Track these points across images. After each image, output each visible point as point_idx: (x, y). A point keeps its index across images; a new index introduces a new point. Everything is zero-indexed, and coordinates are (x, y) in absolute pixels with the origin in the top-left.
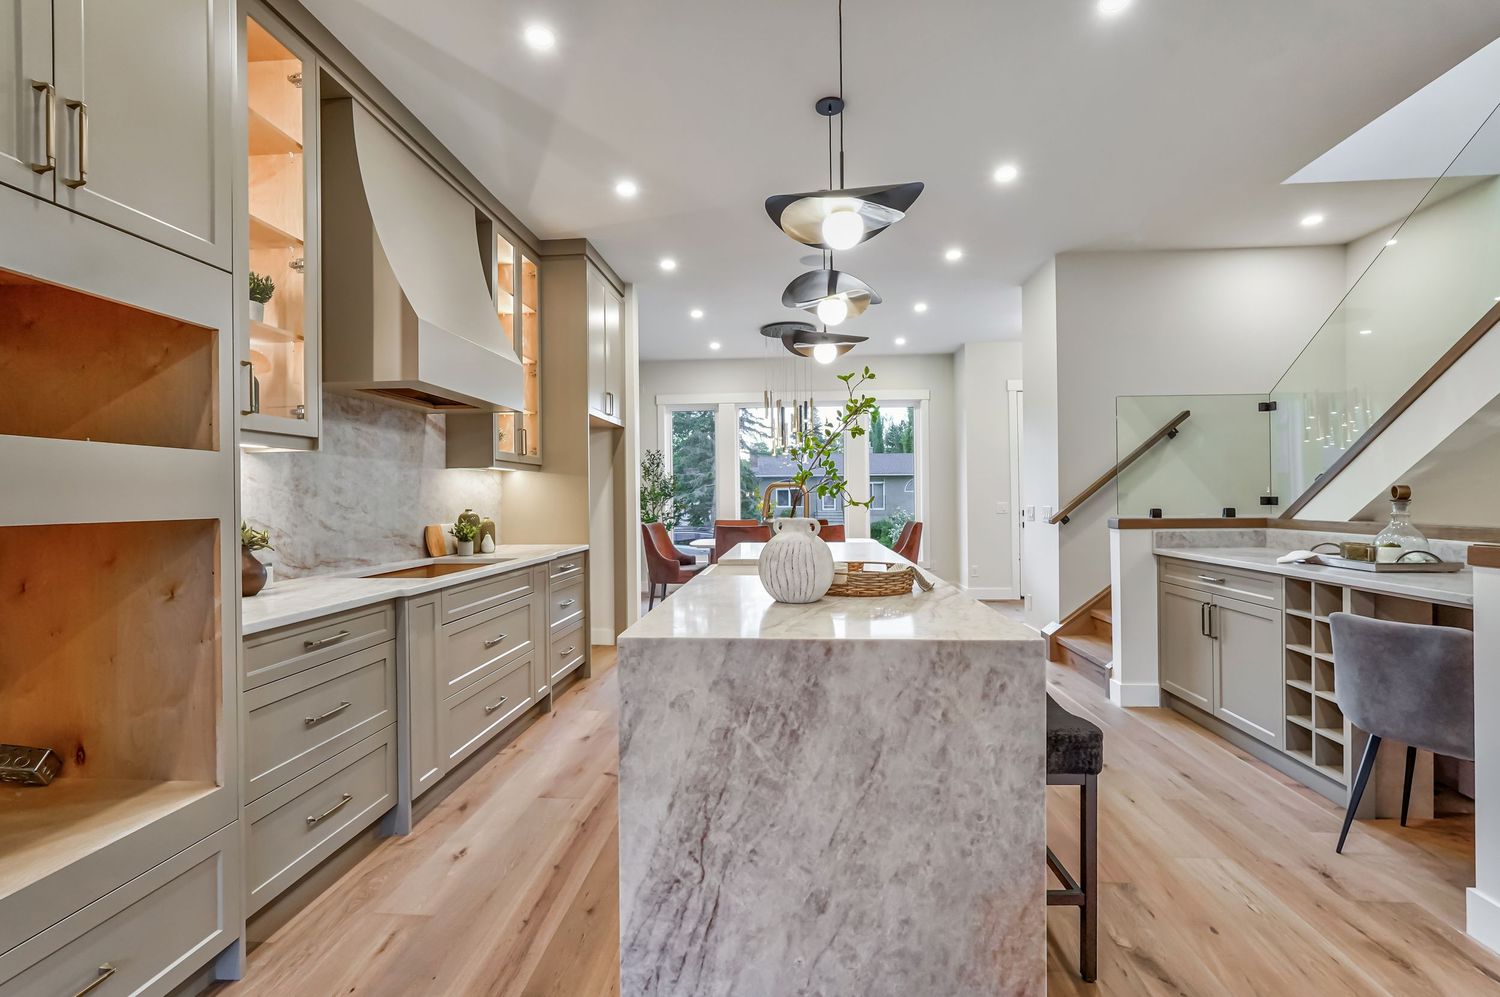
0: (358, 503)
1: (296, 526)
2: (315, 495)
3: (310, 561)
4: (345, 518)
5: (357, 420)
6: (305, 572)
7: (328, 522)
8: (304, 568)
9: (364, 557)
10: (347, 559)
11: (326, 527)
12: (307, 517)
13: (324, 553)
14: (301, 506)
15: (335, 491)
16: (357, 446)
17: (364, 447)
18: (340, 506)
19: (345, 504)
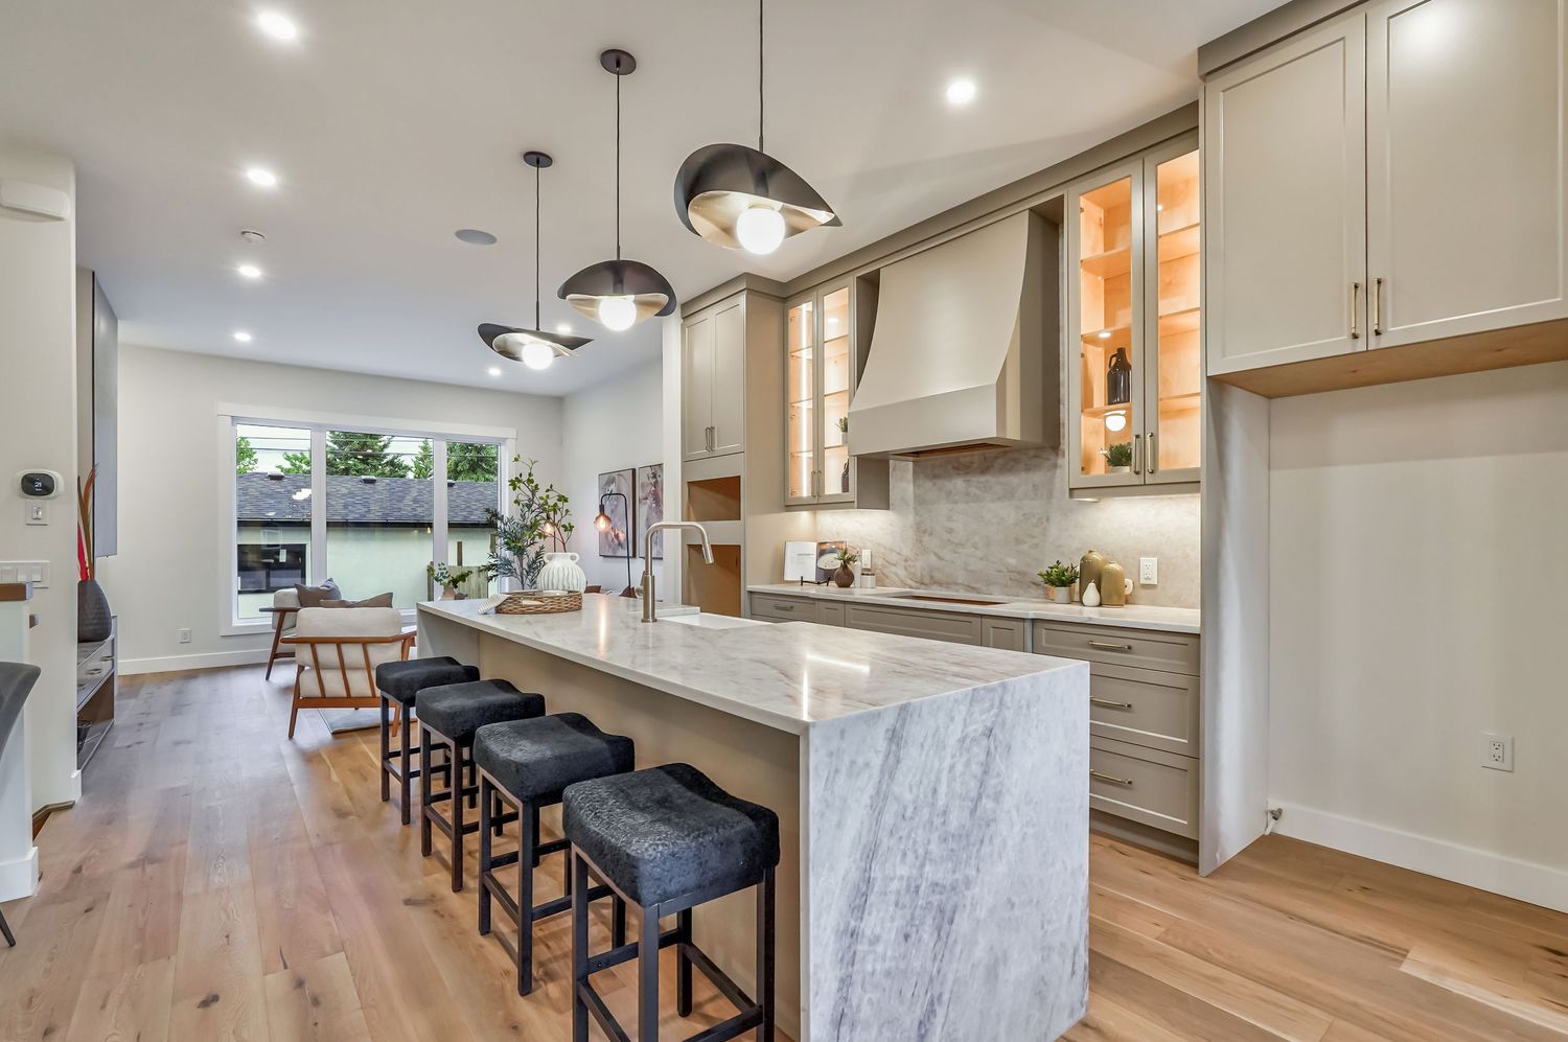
1: (917, 554)
2: (931, 534)
3: (927, 580)
4: (956, 552)
5: (967, 473)
6: (923, 586)
7: (941, 554)
8: (922, 583)
10: (957, 584)
11: (939, 557)
12: (925, 549)
13: (937, 575)
14: (921, 542)
15: (946, 531)
16: (968, 494)
17: (975, 494)
18: (952, 542)
19: (956, 541)
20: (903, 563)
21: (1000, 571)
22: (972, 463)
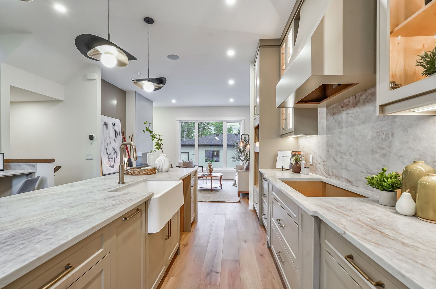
0: (347, 151)
2: (332, 147)
5: (347, 109)
6: (329, 177)
7: (336, 159)
9: (350, 179)
10: (342, 177)
12: (330, 156)
14: (328, 151)
15: (338, 145)
17: (351, 121)
18: (341, 152)
19: (342, 151)
20: (322, 163)
21: (363, 172)
22: (349, 102)
